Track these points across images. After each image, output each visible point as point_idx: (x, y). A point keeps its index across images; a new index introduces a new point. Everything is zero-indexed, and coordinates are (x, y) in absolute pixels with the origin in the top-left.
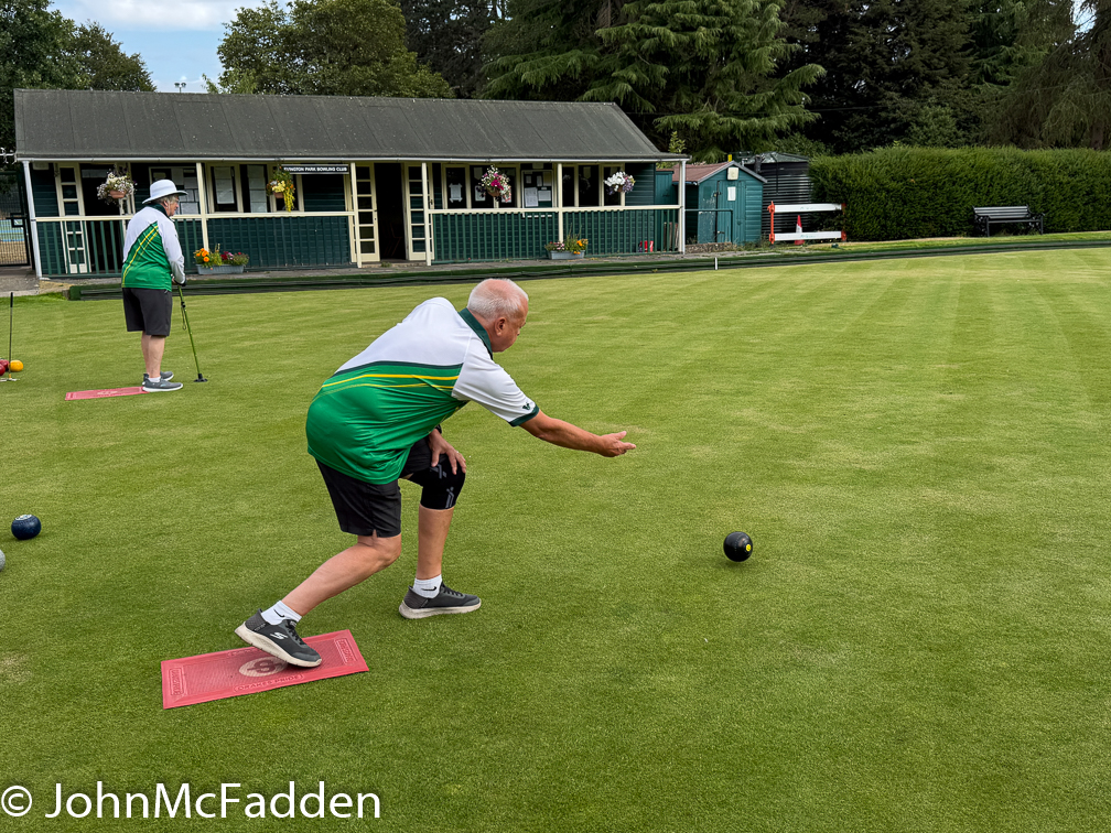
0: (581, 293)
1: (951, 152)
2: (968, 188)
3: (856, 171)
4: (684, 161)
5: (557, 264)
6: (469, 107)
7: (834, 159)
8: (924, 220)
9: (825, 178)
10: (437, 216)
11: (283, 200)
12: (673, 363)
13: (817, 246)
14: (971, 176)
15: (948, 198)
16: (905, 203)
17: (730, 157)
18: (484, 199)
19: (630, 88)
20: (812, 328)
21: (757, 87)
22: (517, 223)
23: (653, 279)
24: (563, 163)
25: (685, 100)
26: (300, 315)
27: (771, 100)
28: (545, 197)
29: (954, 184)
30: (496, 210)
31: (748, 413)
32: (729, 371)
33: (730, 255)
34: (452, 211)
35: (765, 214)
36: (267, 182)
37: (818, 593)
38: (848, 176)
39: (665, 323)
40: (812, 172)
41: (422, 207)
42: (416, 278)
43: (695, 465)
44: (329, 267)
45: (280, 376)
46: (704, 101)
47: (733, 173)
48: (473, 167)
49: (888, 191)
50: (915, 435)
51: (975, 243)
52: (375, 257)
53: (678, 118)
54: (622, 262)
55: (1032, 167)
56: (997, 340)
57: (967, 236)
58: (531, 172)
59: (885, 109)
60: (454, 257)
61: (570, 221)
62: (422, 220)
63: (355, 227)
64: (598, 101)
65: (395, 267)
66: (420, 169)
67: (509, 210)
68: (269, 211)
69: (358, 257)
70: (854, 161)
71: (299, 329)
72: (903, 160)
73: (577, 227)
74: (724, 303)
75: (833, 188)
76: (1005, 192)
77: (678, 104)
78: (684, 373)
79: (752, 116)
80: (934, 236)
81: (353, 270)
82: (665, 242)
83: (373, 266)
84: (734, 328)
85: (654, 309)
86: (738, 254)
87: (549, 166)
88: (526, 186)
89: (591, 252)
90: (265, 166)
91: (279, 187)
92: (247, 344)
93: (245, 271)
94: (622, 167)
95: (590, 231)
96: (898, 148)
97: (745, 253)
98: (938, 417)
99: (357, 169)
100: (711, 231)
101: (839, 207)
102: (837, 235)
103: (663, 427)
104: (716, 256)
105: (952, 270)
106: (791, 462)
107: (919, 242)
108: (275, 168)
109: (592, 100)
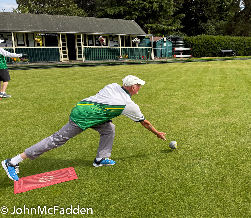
0: (127, 69)
1: (215, 37)
2: (219, 45)
3: (194, 41)
4: (153, 36)
5: (120, 61)
6: (94, 19)
7: (189, 37)
8: (210, 53)
9: (187, 42)
10: (85, 48)
11: (39, 43)
12: (155, 88)
13: (186, 58)
14: (220, 42)
15: (215, 48)
16: (205, 48)
17: (164, 35)
18: (99, 44)
19: (136, 17)
20: (188, 79)
21: (169, 18)
22: (108, 50)
23: (146, 66)
24: (120, 35)
25: (151, 20)
26: (46, 76)
27: (172, 22)
28: (116, 44)
29: (216, 44)
30: (102, 47)
31: (176, 100)
32: (169, 90)
33: (165, 60)
34: (90, 47)
35: (173, 50)
36: (34, 38)
37: (199, 144)
38: (192, 42)
39: (151, 77)
40: (184, 40)
41: (81, 46)
42: (80, 65)
43: (164, 114)
44: (53, 62)
45: (42, 93)
46: (156, 21)
47: (165, 40)
48: (95, 35)
49: (201, 45)
50: (215, 104)
51: (221, 58)
52: (67, 59)
53: (150, 25)
54: (138, 61)
55: (233, 41)
56: (229, 81)
57: (219, 56)
58: (112, 37)
59: (199, 26)
60: (91, 59)
61: (123, 50)
62: (81, 49)
63: (61, 51)
64: (128, 19)
65: (73, 62)
66: (80, 36)
67: (106, 47)
68: (35, 46)
69: (62, 59)
70: (194, 38)
71: (46, 80)
72: (205, 38)
73: (125, 52)
74: (166, 72)
75: (189, 44)
76: (227, 46)
77: (149, 21)
78: (158, 90)
79: (168, 26)
80: (212, 56)
81: (61, 63)
82: (148, 56)
83: (67, 61)
84: (169, 79)
85: (148, 74)
86: (167, 60)
87: (116, 36)
88: (111, 41)
89: (129, 58)
90: (33, 34)
91: (38, 40)
92: (31, 84)
93: (27, 63)
94: (137, 37)
95: (129, 53)
96: (203, 35)
97: (169, 60)
98: (219, 100)
99: (62, 35)
100: (160, 54)
101: (191, 49)
102: (190, 56)
103: (155, 105)
104: (162, 60)
105: (217, 65)
106: (188, 112)
107: (209, 58)
108: (36, 34)
109: (127, 19)
